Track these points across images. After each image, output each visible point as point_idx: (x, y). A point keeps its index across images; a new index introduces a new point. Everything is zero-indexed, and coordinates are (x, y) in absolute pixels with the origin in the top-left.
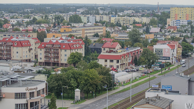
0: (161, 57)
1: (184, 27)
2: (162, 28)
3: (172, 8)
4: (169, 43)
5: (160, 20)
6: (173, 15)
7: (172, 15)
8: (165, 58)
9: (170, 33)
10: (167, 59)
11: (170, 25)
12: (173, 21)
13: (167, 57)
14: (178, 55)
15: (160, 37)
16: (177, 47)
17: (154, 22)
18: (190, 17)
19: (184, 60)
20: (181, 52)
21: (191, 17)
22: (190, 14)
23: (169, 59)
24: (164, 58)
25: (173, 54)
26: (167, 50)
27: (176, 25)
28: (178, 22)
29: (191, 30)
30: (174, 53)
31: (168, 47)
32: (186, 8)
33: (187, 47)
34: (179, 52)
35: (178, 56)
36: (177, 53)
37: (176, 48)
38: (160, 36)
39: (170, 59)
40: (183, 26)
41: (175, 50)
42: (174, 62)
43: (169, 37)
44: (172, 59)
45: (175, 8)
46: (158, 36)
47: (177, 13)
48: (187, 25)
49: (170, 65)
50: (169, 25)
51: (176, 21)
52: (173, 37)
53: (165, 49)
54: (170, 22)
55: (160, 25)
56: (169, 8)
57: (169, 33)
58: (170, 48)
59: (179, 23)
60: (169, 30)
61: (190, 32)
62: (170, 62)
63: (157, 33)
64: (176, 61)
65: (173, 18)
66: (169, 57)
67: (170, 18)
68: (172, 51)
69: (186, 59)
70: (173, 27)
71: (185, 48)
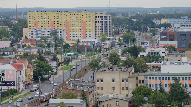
0: (3, 82)
1: (45, 40)
2: (14, 42)
3: (30, 13)
4: (14, 62)
5: (14, 30)
6: (32, 22)
7: (30, 23)
8: (8, 84)
9: (26, 48)
10: (11, 85)
11: (28, 37)
12: (31, 31)
13: (11, 82)
14: (28, 78)
15: (9, 54)
16: (26, 67)
17: (4, 33)
18: (56, 25)
19: (35, 86)
20: (32, 74)
21: (58, 25)
22: (56, 20)
23: (14, 85)
24: (6, 84)
25: (19, 77)
26: (10, 72)
27: (35, 36)
28: (39, 32)
29: (56, 43)
30: (21, 76)
31: (13, 68)
32: (50, 13)
33: (42, 67)
34: (28, 74)
35: (27, 80)
36: (26, 75)
37: (24, 69)
38: (8, 52)
39: (16, 85)
40: (44, 38)
41: (23, 72)
42: (21, 89)
43: (22, 54)
44: (19, 84)
45: (35, 13)
46: (6, 53)
47: (37, 20)
48: (49, 36)
49: (15, 92)
50: (26, 37)
51: (35, 31)
52: (27, 54)
53: (8, 71)
54: (27, 32)
55: (12, 37)
56: (26, 13)
57: (23, 49)
58: (14, 69)
59: (40, 34)
60: (24, 44)
61: (54, 46)
62: (15, 88)
63: (6, 48)
64: (24, 87)
65: (32, 27)
66: (14, 82)
67: (27, 27)
68: (19, 73)
69: (39, 85)
70: (31, 40)
71: (40, 68)
